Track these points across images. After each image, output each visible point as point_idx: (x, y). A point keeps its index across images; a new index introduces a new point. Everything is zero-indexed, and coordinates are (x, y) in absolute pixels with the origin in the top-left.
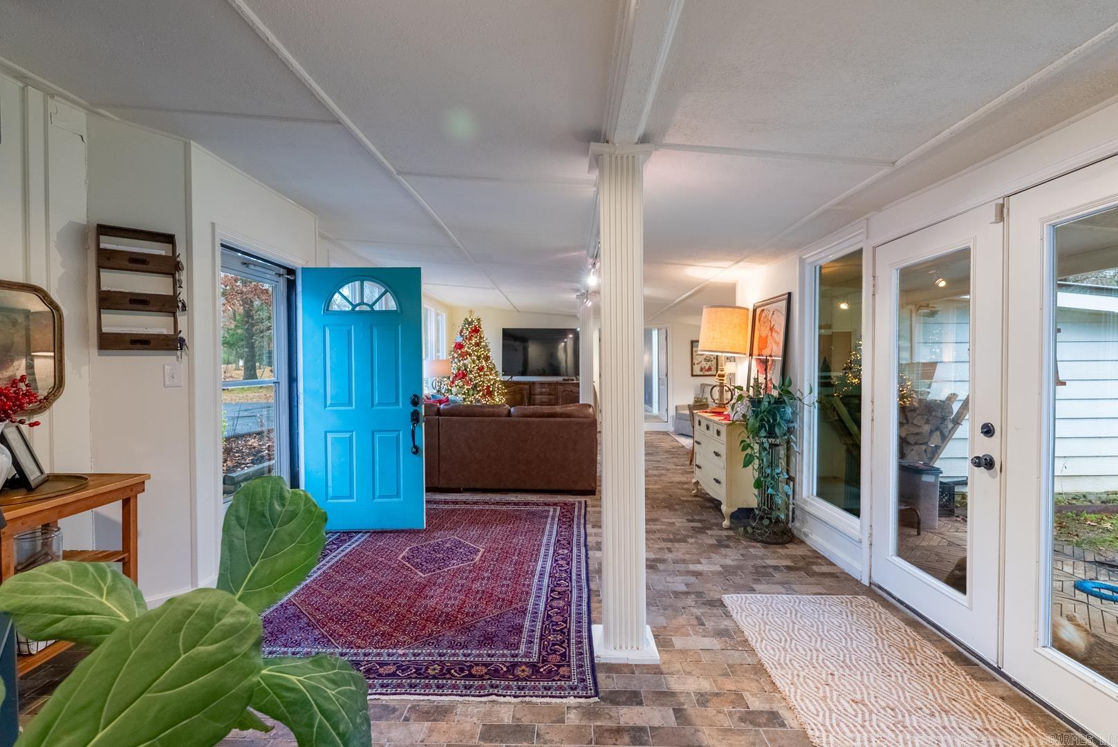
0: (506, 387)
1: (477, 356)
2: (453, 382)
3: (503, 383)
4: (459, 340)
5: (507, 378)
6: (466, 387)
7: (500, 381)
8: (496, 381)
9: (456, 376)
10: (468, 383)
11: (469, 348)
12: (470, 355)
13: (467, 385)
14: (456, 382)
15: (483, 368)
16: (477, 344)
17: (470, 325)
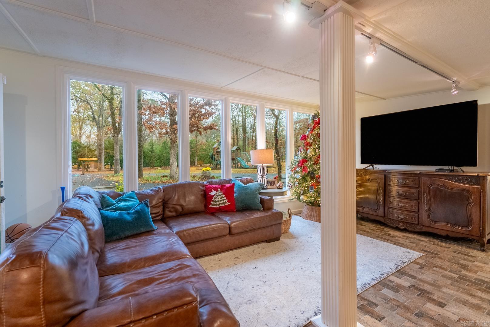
2: (295, 169)
12: (311, 145)
17: (316, 118)
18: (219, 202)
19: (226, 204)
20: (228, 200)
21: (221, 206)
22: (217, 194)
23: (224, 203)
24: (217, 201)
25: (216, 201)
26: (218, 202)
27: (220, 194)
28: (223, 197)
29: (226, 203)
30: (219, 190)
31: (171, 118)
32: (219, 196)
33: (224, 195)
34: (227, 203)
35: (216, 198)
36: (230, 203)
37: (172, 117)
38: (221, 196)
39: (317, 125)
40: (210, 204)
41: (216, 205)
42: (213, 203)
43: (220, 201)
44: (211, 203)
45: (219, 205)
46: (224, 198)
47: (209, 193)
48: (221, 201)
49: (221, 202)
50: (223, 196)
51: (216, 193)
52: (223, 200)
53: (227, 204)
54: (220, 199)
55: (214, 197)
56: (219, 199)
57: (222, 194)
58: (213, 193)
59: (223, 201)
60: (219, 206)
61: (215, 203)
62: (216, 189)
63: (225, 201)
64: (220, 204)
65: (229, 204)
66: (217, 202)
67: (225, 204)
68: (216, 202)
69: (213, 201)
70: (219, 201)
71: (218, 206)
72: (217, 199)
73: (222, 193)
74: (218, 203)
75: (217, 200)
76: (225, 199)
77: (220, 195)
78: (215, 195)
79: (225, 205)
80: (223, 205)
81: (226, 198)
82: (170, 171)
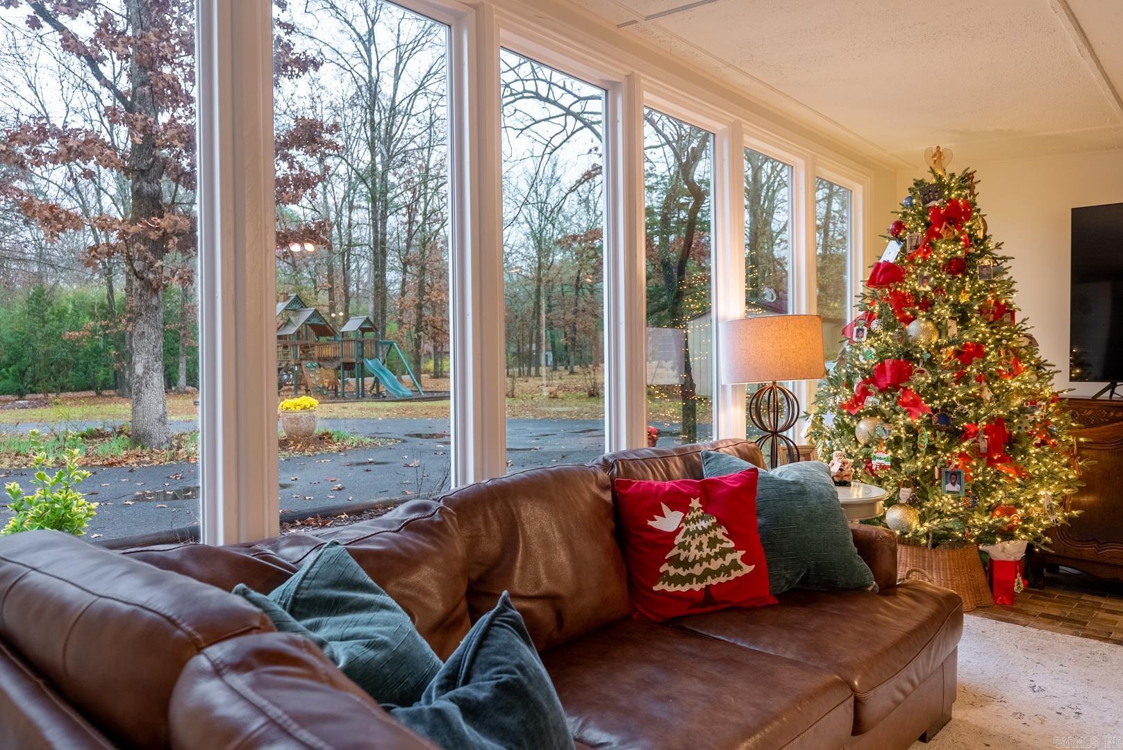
0: (1087, 423)
1: (955, 305)
2: (858, 400)
3: (1074, 407)
4: (891, 252)
5: (1088, 390)
6: (902, 420)
7: (1056, 398)
8: (1034, 400)
9: (873, 380)
10: (912, 406)
11: (923, 280)
12: (927, 305)
13: (909, 413)
14: (870, 401)
15: (977, 351)
16: (957, 267)
17: (934, 199)
18: (705, 565)
19: (735, 574)
20: (743, 552)
21: (714, 582)
22: (692, 527)
23: (725, 570)
24: (695, 562)
25: (686, 559)
26: (697, 565)
27: (703, 524)
28: (721, 537)
29: (734, 565)
30: (695, 503)
31: (141, 188)
32: (700, 533)
33: (724, 530)
34: (740, 568)
35: (686, 547)
36: (754, 566)
37: (145, 184)
38: (712, 534)
39: (946, 228)
40: (659, 577)
41: (689, 579)
42: (672, 571)
43: (708, 558)
44: (662, 570)
45: (701, 579)
46: (725, 545)
47: (650, 523)
48: (712, 560)
49: (715, 565)
50: (720, 532)
51: (684, 520)
52: (723, 553)
53: (739, 573)
54: (706, 550)
55: (679, 539)
56: (699, 548)
57: (714, 527)
58: (668, 521)
59: (720, 562)
60: (703, 585)
61: (680, 571)
62: (679, 502)
63: (729, 557)
64: (708, 572)
65: (748, 569)
66: (692, 565)
67: (729, 575)
68: (686, 564)
69: (675, 561)
70: (701, 561)
71: (697, 587)
72: (692, 549)
73: (715, 520)
74: (698, 570)
75: (694, 553)
76: (731, 551)
77: (705, 531)
78: (679, 530)
79: (731, 578)
80: (723, 579)
81: (731, 544)
82: (134, 411)
